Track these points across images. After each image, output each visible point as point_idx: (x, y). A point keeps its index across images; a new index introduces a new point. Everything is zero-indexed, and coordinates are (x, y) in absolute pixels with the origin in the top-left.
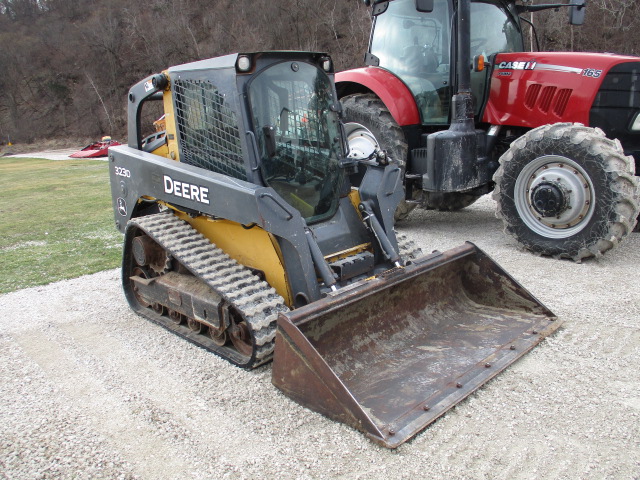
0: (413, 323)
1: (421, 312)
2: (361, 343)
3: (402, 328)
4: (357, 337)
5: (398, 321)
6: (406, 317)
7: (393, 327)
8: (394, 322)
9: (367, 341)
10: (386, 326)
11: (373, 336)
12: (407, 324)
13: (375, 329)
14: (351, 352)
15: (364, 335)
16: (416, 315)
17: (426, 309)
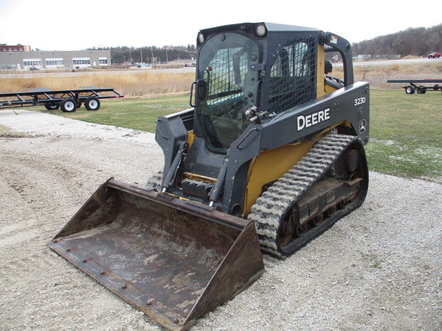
0: (191, 248)
1: (204, 249)
2: (156, 229)
3: (182, 244)
4: (157, 225)
5: (184, 238)
6: (191, 241)
7: (178, 238)
8: (181, 236)
9: (160, 231)
10: (175, 234)
11: (164, 232)
12: (187, 245)
13: (168, 230)
14: (148, 229)
15: (160, 228)
16: (198, 247)
17: (210, 250)
